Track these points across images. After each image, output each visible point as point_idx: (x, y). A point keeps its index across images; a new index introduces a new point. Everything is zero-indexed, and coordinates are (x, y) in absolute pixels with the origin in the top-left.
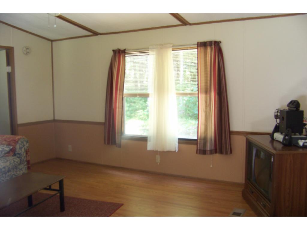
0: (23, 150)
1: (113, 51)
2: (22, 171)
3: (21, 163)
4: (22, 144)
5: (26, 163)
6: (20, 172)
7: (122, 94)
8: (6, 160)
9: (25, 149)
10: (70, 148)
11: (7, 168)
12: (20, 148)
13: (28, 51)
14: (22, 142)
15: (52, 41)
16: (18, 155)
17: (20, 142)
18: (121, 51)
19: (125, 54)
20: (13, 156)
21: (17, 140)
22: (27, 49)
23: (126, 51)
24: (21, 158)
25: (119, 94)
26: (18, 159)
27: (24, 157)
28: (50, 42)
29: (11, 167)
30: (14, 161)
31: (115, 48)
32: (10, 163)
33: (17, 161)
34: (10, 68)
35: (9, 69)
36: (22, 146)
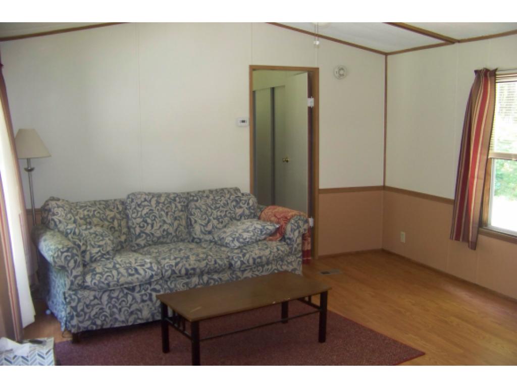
0: (296, 233)
1: (476, 72)
2: (292, 265)
3: (290, 253)
4: (296, 224)
5: (300, 254)
6: (288, 266)
7: (486, 152)
8: (265, 246)
9: (299, 232)
10: (403, 237)
11: (264, 259)
12: (293, 230)
13: (342, 72)
14: (296, 222)
15: (386, 54)
16: (288, 241)
17: (293, 221)
18: (488, 73)
19: (495, 78)
20: (280, 241)
21: (289, 218)
22: (342, 69)
23: (497, 73)
24: (293, 245)
25: (481, 154)
26: (286, 246)
27: (298, 245)
28: (384, 56)
29: (271, 258)
30: (278, 250)
31: (480, 67)
32: (271, 252)
33: (283, 249)
34: (312, 100)
35: (310, 102)
36: (295, 228)
